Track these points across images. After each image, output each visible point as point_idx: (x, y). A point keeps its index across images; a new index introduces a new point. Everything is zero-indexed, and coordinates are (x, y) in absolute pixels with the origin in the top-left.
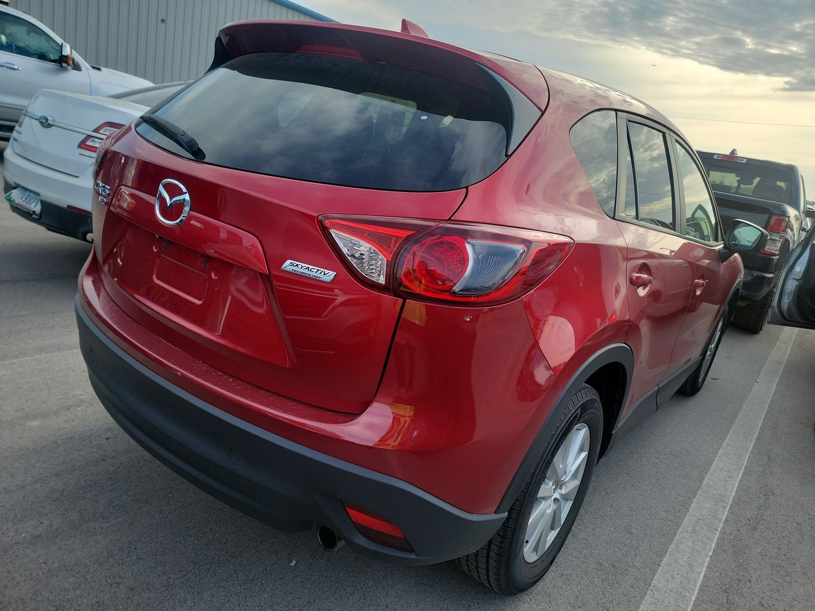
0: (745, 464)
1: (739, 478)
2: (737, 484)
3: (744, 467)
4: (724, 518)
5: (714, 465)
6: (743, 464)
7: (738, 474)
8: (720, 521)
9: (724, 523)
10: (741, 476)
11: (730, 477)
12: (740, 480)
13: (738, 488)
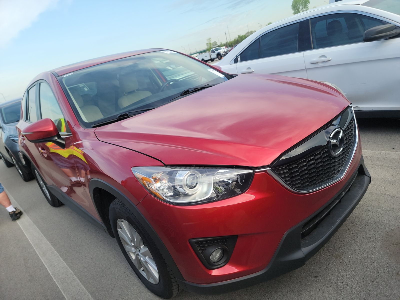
0: (55, 280)
1: (48, 269)
2: (46, 266)
3: (53, 277)
4: (36, 251)
5: (63, 261)
6: (55, 279)
7: (50, 271)
8: (36, 249)
9: (34, 250)
10: (49, 271)
11: (52, 265)
12: (47, 269)
13: (44, 265)
